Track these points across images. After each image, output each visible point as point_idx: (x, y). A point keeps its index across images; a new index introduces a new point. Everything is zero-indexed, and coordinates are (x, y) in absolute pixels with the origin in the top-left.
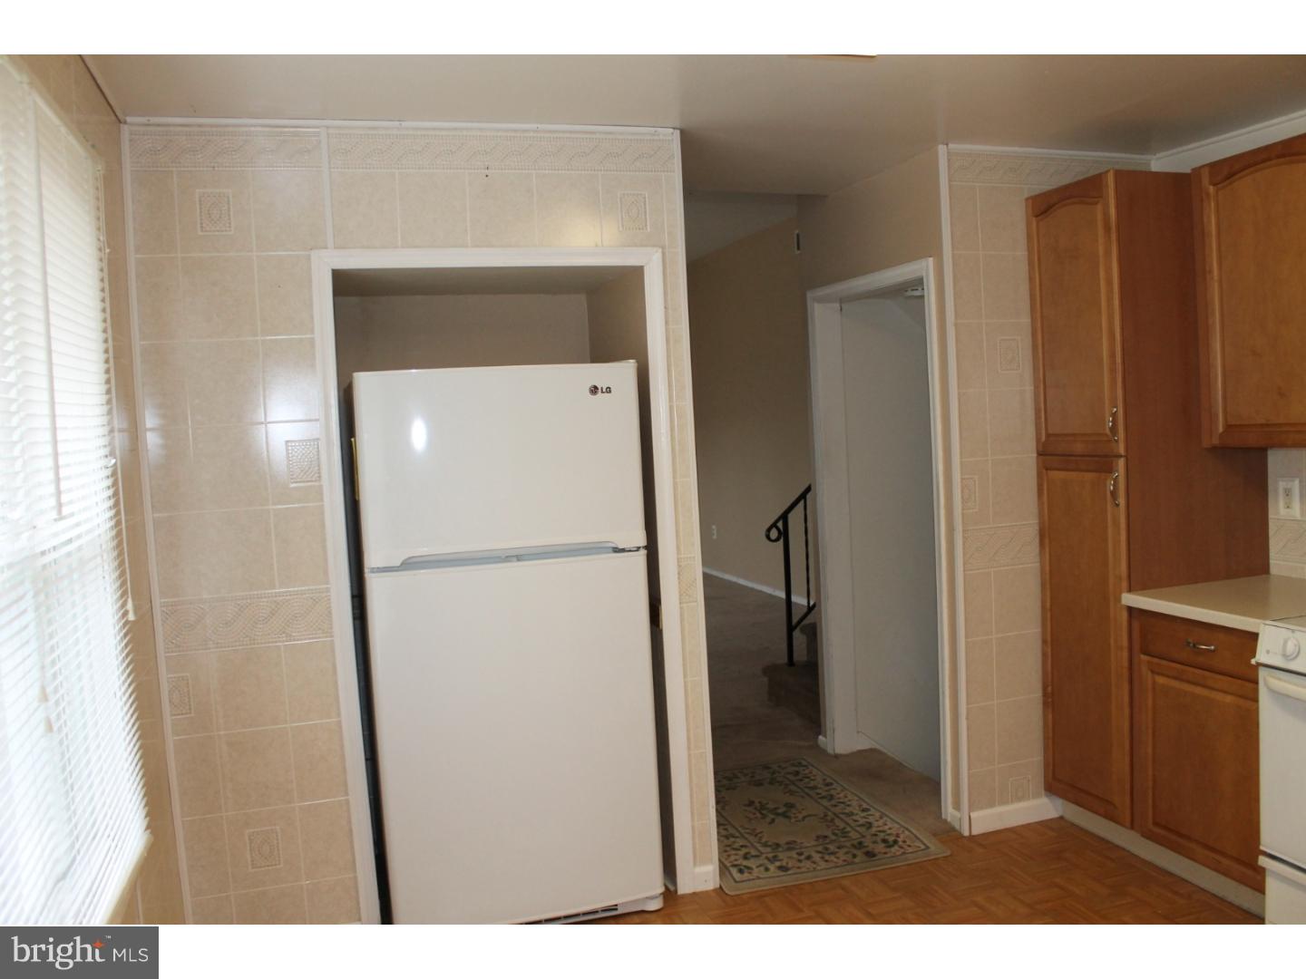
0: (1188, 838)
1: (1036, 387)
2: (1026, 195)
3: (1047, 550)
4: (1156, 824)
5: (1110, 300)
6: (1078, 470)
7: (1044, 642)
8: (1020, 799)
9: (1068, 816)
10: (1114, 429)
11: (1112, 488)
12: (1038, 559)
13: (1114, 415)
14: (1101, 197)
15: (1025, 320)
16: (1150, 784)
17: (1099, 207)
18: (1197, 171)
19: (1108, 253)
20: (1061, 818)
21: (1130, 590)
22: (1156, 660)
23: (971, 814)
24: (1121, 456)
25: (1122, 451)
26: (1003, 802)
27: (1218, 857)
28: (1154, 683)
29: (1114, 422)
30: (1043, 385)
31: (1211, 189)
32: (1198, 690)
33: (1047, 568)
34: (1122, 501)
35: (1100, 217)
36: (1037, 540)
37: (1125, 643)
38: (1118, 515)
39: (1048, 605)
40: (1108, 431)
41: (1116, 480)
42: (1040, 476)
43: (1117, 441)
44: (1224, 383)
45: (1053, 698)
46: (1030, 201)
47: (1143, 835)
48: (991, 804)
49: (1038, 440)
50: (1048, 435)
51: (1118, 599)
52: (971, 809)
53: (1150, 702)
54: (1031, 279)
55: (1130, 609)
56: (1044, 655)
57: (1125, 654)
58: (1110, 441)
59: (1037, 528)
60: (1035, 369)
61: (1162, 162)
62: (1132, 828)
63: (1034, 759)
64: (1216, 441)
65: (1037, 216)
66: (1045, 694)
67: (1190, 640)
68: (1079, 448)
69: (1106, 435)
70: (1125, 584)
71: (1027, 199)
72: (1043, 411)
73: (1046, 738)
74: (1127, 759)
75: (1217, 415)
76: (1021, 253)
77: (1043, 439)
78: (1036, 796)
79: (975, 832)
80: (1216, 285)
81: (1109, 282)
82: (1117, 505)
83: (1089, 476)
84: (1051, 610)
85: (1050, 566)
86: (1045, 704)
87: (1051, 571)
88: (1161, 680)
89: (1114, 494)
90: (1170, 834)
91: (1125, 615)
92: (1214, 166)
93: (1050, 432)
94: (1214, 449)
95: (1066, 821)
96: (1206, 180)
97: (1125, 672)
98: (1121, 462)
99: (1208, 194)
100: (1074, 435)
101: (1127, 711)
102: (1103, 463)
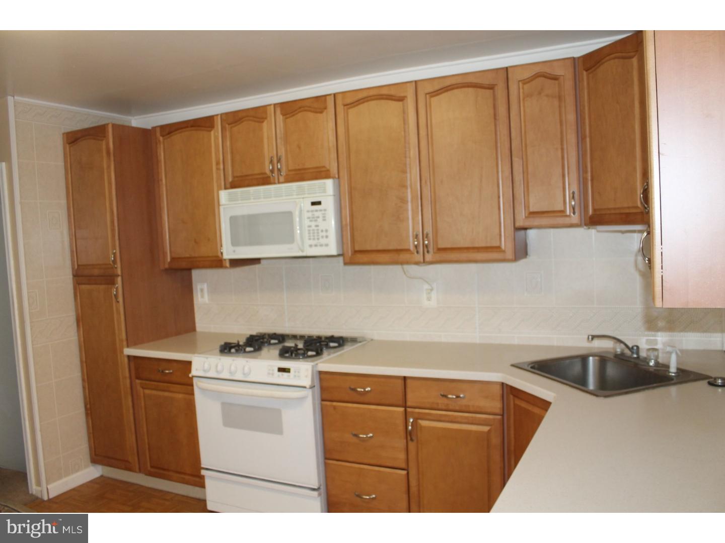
0: (168, 470)
1: (71, 239)
2: (63, 131)
3: (81, 329)
4: (152, 467)
5: (110, 192)
6: (96, 284)
7: (83, 380)
8: (77, 471)
9: (106, 474)
10: (114, 262)
11: (115, 293)
12: (76, 334)
13: (115, 254)
14: (105, 137)
15: (64, 202)
16: (147, 446)
17: (104, 143)
18: (154, 128)
19: (109, 167)
20: (102, 476)
21: (128, 346)
22: (144, 382)
23: (48, 487)
24: (119, 276)
25: (119, 272)
26: (67, 474)
27: (183, 476)
28: (144, 393)
29: (115, 257)
30: (74, 238)
31: (161, 139)
32: (166, 394)
33: (82, 339)
34: (120, 299)
35: (104, 147)
36: (75, 324)
37: (127, 375)
38: (120, 307)
39: (84, 359)
40: (111, 263)
41: (117, 288)
42: (75, 289)
43: (116, 268)
44: (170, 238)
45: (91, 410)
46: (65, 135)
47: (146, 474)
48: (60, 478)
49: (73, 268)
50: (78, 266)
51: (122, 352)
52: (47, 483)
53: (143, 404)
54: (66, 179)
55: (129, 357)
56: (84, 388)
57: (128, 381)
58: (112, 268)
59: (75, 317)
60: (70, 228)
61: (138, 121)
62: (140, 471)
63: (83, 446)
64: (167, 266)
65: (69, 144)
66: (86, 409)
67: (160, 369)
68: (96, 272)
69: (110, 264)
70: (125, 343)
71: (63, 134)
72: (75, 252)
73: (89, 433)
74: (134, 437)
75: (166, 253)
76: (61, 163)
77: (76, 267)
78: (86, 467)
79: (51, 496)
80: (164, 189)
81: (110, 183)
82: (118, 302)
83: (102, 287)
84: (86, 362)
85: (84, 337)
86: (87, 414)
87: (84, 340)
88: (147, 391)
89: (116, 296)
90: (159, 470)
91: (126, 360)
92: (162, 127)
93: (80, 263)
94: (166, 270)
95: (105, 477)
96: (158, 134)
97: (129, 390)
98: (119, 279)
99: (159, 141)
100: (93, 265)
101: (131, 411)
102: (110, 280)
